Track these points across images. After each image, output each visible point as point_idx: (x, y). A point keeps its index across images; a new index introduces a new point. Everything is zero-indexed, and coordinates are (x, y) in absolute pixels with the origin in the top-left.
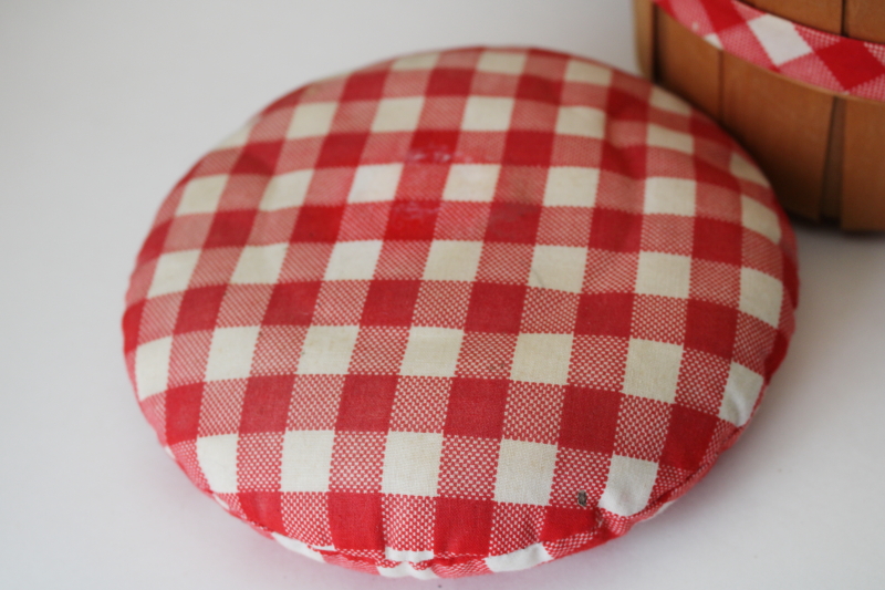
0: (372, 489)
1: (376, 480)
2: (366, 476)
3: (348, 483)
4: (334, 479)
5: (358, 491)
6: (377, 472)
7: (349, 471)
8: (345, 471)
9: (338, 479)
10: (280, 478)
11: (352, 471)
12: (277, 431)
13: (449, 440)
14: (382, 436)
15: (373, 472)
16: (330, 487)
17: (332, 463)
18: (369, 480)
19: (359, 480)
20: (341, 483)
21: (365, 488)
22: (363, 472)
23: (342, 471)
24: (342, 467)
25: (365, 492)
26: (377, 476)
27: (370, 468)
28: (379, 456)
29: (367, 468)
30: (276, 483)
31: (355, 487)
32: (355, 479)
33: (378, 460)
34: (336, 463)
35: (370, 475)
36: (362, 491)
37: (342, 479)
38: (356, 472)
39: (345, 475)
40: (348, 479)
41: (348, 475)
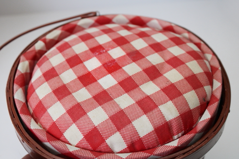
0: (165, 122)
1: (164, 119)
2: (161, 120)
3: (158, 124)
4: (154, 125)
5: (162, 125)
6: (163, 117)
7: (156, 121)
8: (155, 122)
9: (155, 125)
10: (139, 135)
11: (157, 121)
12: (130, 124)
13: (173, 101)
14: (158, 109)
15: (162, 118)
16: (154, 128)
17: (151, 122)
18: (163, 120)
19: (160, 122)
20: (156, 125)
21: (163, 123)
22: (160, 119)
23: (154, 122)
24: (154, 121)
25: (163, 124)
26: (164, 118)
27: (161, 117)
28: (161, 113)
29: (160, 118)
30: (138, 136)
31: (160, 124)
32: (159, 122)
33: (161, 114)
34: (152, 121)
35: (162, 119)
36: (162, 124)
37: (156, 124)
38: (158, 120)
39: (156, 123)
40: (157, 123)
41: (157, 122)
